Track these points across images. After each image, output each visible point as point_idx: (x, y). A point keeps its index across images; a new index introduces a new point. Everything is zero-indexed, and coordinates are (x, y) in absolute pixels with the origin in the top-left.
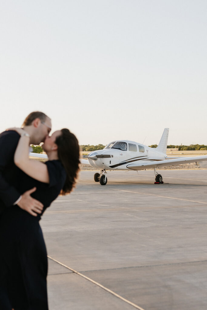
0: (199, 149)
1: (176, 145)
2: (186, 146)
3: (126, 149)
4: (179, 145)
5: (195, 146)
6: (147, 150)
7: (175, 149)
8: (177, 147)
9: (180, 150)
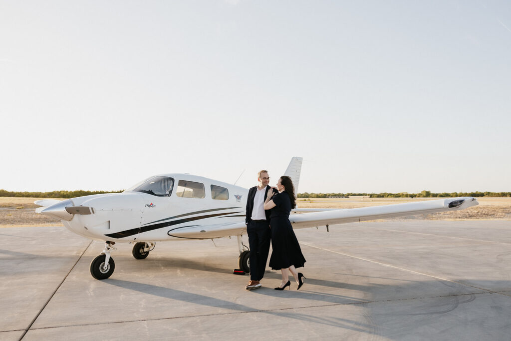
0: (387, 197)
1: (368, 193)
2: (376, 194)
3: (167, 193)
4: (371, 193)
5: (384, 194)
6: (237, 197)
7: (367, 196)
8: (369, 195)
9: (371, 197)
